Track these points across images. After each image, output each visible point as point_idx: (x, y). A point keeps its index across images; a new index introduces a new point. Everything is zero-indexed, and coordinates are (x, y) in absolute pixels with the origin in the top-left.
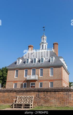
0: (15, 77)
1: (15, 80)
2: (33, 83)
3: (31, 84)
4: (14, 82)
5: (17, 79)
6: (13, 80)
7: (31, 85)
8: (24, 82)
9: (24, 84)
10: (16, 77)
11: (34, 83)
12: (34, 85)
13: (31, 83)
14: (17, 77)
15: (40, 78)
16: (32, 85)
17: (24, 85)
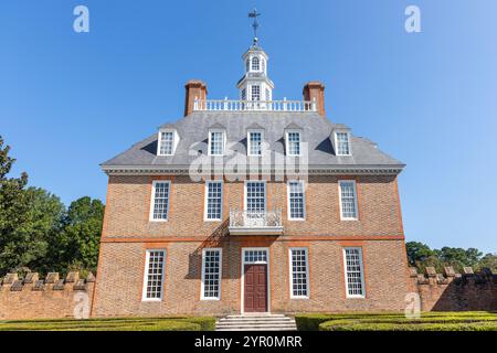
0: (151, 219)
1: (154, 233)
2: (254, 249)
3: (243, 256)
4: (149, 242)
5: (167, 228)
6: (143, 231)
7: (246, 259)
8: (207, 242)
9: (208, 253)
10: (157, 220)
11: (262, 249)
12: (263, 262)
13: (244, 250)
14: (163, 220)
15: (292, 229)
16: (249, 263)
17: (207, 259)
